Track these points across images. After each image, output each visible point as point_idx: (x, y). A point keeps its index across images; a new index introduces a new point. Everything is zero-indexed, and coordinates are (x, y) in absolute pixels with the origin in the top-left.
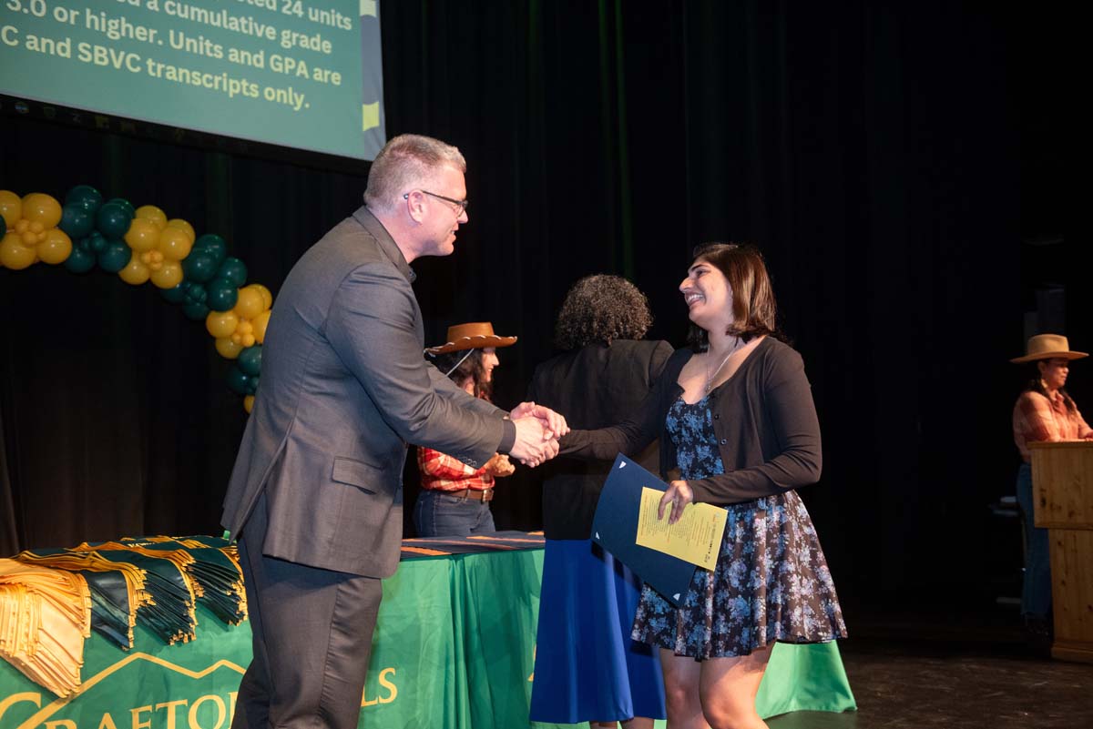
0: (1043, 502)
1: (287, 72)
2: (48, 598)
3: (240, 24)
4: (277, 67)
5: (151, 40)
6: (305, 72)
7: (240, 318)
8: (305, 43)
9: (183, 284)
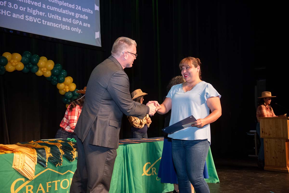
0: (263, 132)
1: (77, 24)
2: (27, 155)
3: (65, 12)
4: (74, 22)
5: (44, 15)
6: (81, 24)
7: (65, 85)
8: (81, 17)
9: (51, 76)
